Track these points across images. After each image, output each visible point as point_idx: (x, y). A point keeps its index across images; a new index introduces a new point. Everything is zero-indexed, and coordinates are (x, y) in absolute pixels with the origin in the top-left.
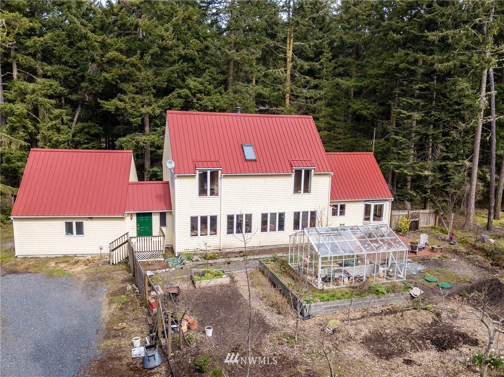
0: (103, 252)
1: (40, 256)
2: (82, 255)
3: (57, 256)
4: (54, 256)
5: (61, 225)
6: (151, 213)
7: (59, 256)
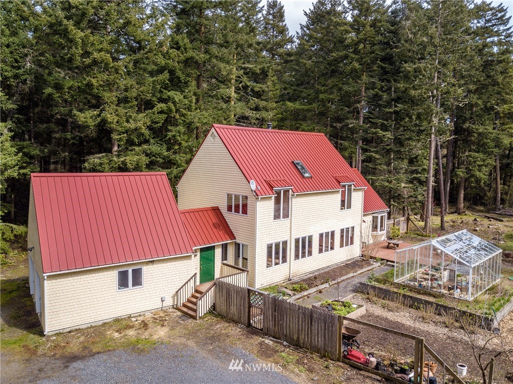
0: (165, 304)
1: (81, 327)
2: (138, 314)
3: (105, 321)
4: (101, 323)
5: (112, 276)
6: (214, 246)
7: (108, 321)
